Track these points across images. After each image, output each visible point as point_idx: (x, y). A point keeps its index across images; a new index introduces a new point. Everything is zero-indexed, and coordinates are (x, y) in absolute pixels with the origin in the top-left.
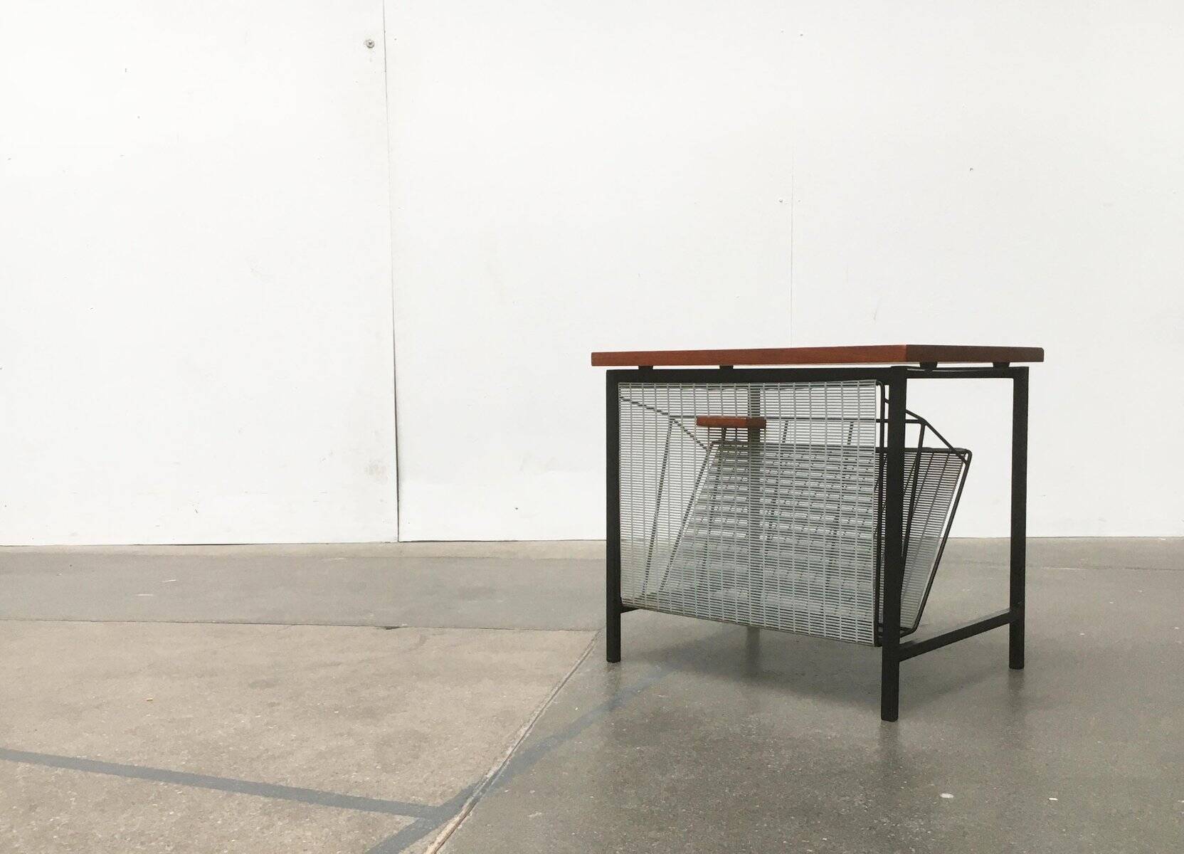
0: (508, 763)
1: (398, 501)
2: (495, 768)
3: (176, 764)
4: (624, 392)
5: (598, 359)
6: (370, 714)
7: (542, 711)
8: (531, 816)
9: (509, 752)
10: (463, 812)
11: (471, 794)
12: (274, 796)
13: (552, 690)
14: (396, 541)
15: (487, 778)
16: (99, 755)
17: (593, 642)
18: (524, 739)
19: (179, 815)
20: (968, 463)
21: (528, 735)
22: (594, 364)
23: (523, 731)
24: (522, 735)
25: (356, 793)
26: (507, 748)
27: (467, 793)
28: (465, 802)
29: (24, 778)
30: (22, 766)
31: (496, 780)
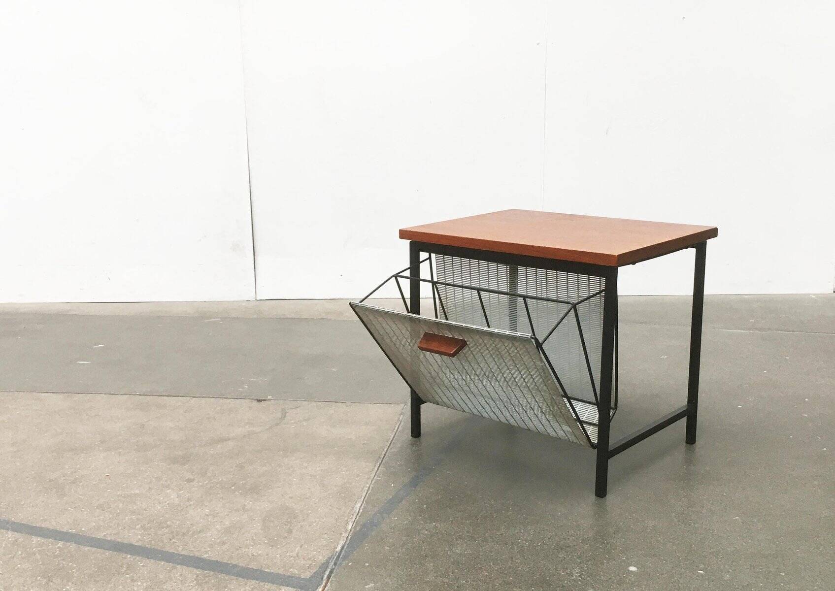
0: (350, 537)
2: (342, 543)
3: (134, 537)
5: (404, 234)
6: (255, 490)
7: (369, 488)
8: (367, 587)
9: (350, 527)
10: (324, 584)
11: (327, 567)
12: (203, 569)
13: (375, 466)
14: (255, 300)
15: (337, 552)
16: (83, 529)
17: (402, 416)
18: (360, 514)
19: (145, 585)
21: (361, 511)
22: (401, 237)
23: (358, 506)
24: (357, 511)
25: (254, 566)
26: (347, 523)
27: (324, 566)
28: (325, 574)
29: (39, 551)
30: (35, 540)
31: (343, 554)
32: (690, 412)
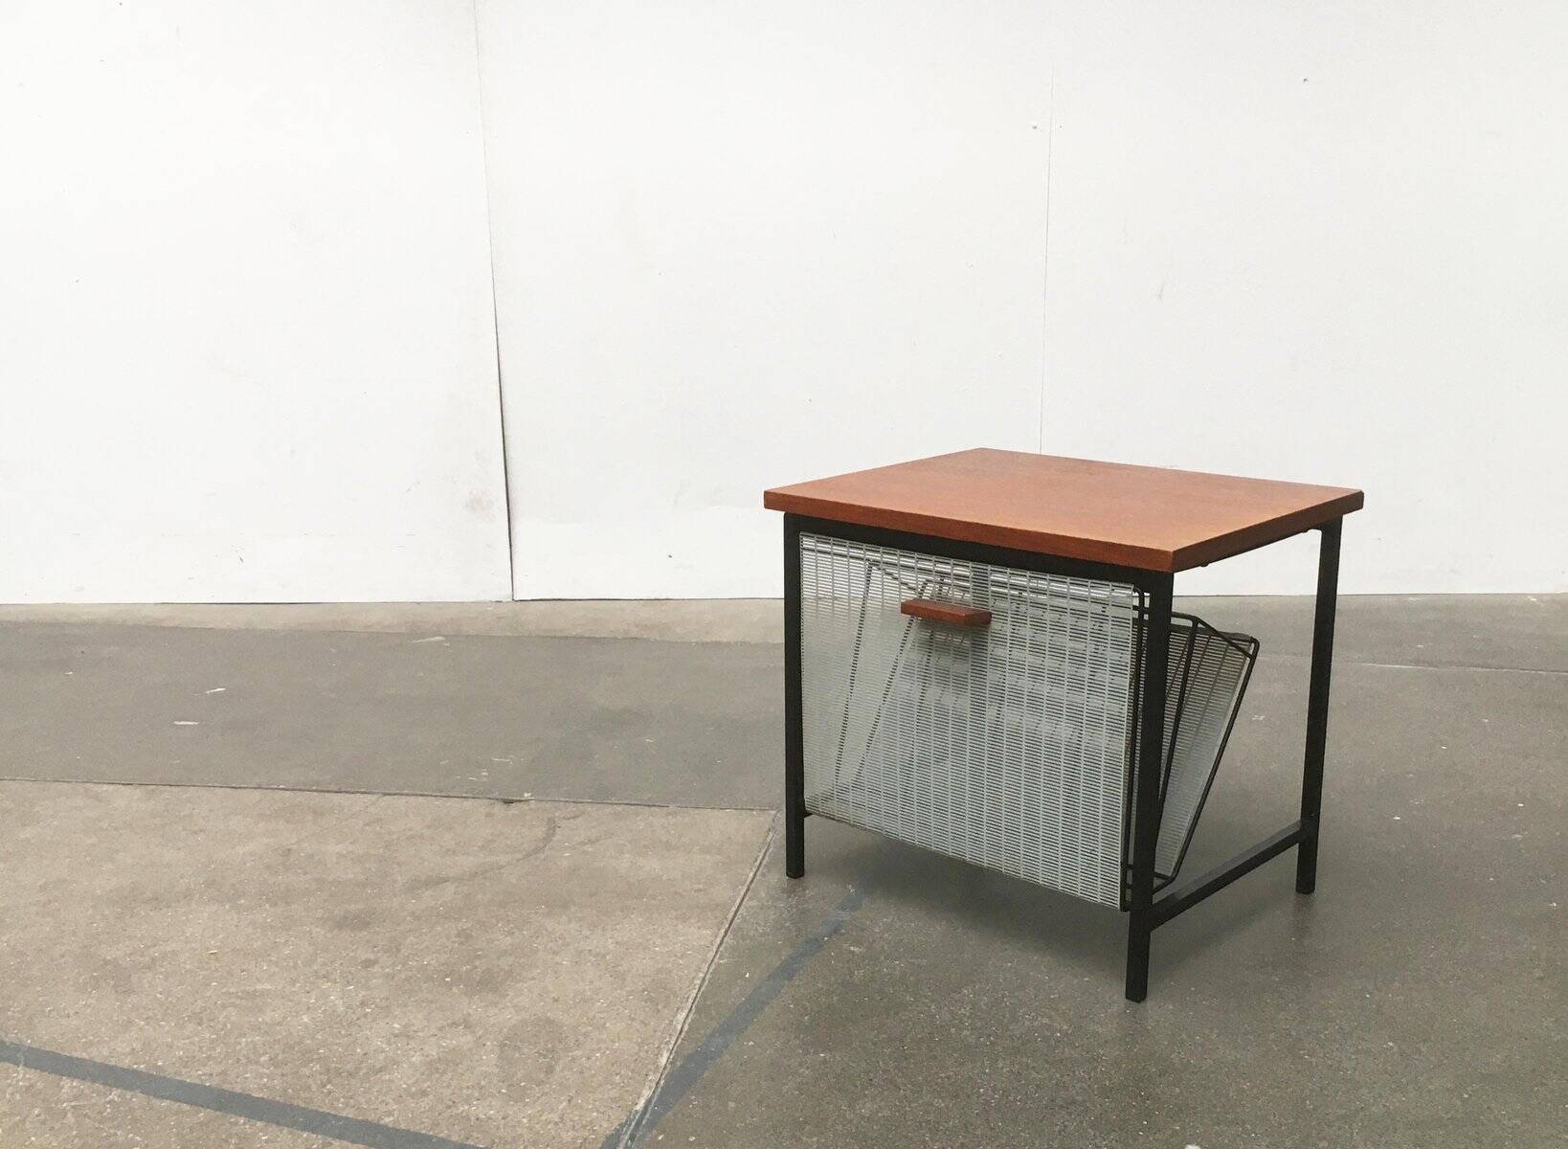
0: (662, 1082)
1: (511, 545)
2: (647, 1093)
3: (253, 1082)
4: (807, 542)
5: (772, 500)
6: (488, 984)
7: (704, 979)
9: (663, 1060)
13: (716, 936)
14: (510, 600)
15: (637, 1112)
16: (160, 1063)
17: (771, 834)
18: (683, 1034)
20: (1253, 658)
21: (686, 1028)
22: (768, 506)
23: (681, 1016)
24: (679, 1027)
25: (478, 1140)
26: (659, 1054)
29: (73, 1107)
30: (68, 1085)
31: (647, 1116)
32: (1306, 837)
